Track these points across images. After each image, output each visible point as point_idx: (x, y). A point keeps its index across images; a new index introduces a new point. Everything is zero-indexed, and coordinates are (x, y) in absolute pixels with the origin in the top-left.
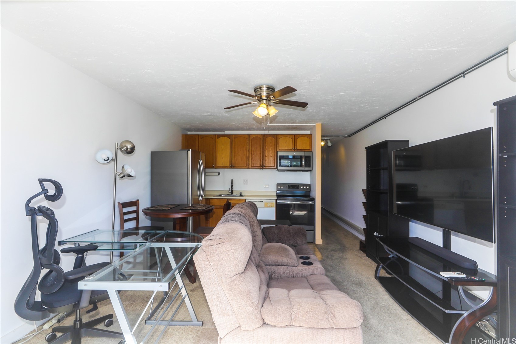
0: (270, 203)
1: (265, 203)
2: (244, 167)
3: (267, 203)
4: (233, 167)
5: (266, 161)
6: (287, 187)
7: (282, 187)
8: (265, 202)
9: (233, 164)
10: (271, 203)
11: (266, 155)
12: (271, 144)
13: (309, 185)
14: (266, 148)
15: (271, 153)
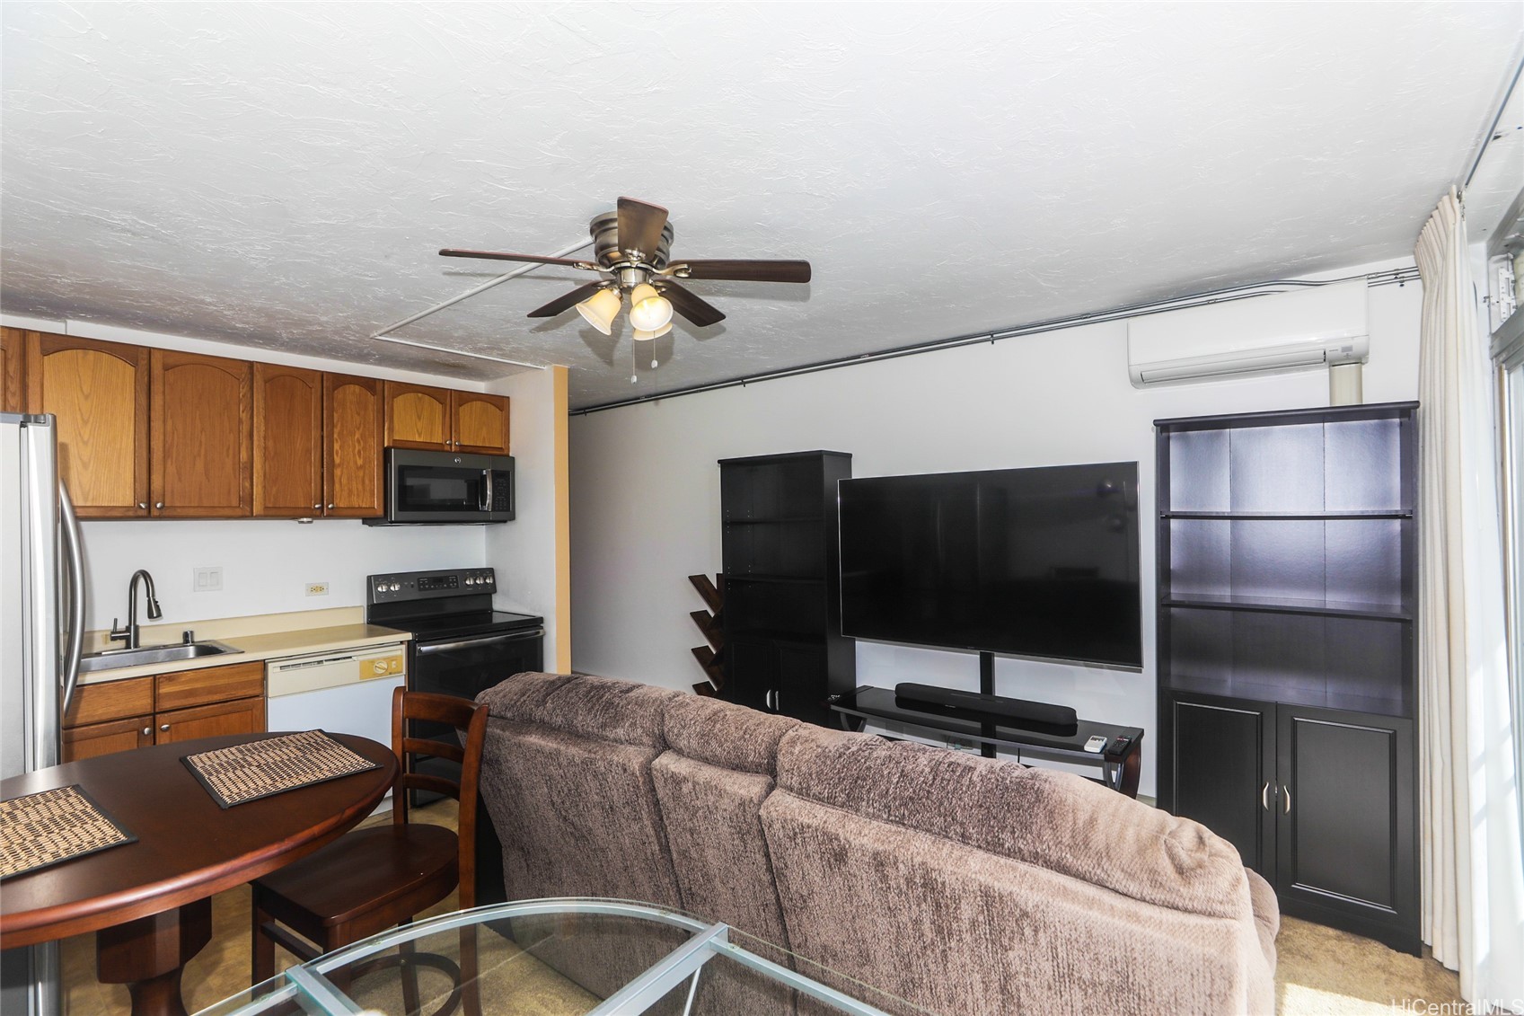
0: (384, 659)
1: (361, 662)
2: (228, 512)
3: (372, 662)
4: (155, 512)
5: (337, 486)
6: (416, 586)
7: (396, 588)
8: (361, 658)
9: (154, 497)
10: (389, 660)
11: (337, 460)
12: (359, 414)
13: (489, 572)
14: (336, 431)
15: (359, 452)
